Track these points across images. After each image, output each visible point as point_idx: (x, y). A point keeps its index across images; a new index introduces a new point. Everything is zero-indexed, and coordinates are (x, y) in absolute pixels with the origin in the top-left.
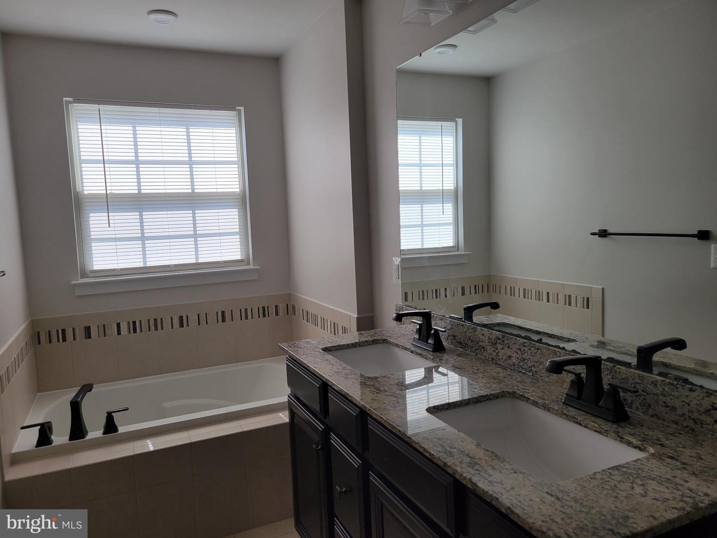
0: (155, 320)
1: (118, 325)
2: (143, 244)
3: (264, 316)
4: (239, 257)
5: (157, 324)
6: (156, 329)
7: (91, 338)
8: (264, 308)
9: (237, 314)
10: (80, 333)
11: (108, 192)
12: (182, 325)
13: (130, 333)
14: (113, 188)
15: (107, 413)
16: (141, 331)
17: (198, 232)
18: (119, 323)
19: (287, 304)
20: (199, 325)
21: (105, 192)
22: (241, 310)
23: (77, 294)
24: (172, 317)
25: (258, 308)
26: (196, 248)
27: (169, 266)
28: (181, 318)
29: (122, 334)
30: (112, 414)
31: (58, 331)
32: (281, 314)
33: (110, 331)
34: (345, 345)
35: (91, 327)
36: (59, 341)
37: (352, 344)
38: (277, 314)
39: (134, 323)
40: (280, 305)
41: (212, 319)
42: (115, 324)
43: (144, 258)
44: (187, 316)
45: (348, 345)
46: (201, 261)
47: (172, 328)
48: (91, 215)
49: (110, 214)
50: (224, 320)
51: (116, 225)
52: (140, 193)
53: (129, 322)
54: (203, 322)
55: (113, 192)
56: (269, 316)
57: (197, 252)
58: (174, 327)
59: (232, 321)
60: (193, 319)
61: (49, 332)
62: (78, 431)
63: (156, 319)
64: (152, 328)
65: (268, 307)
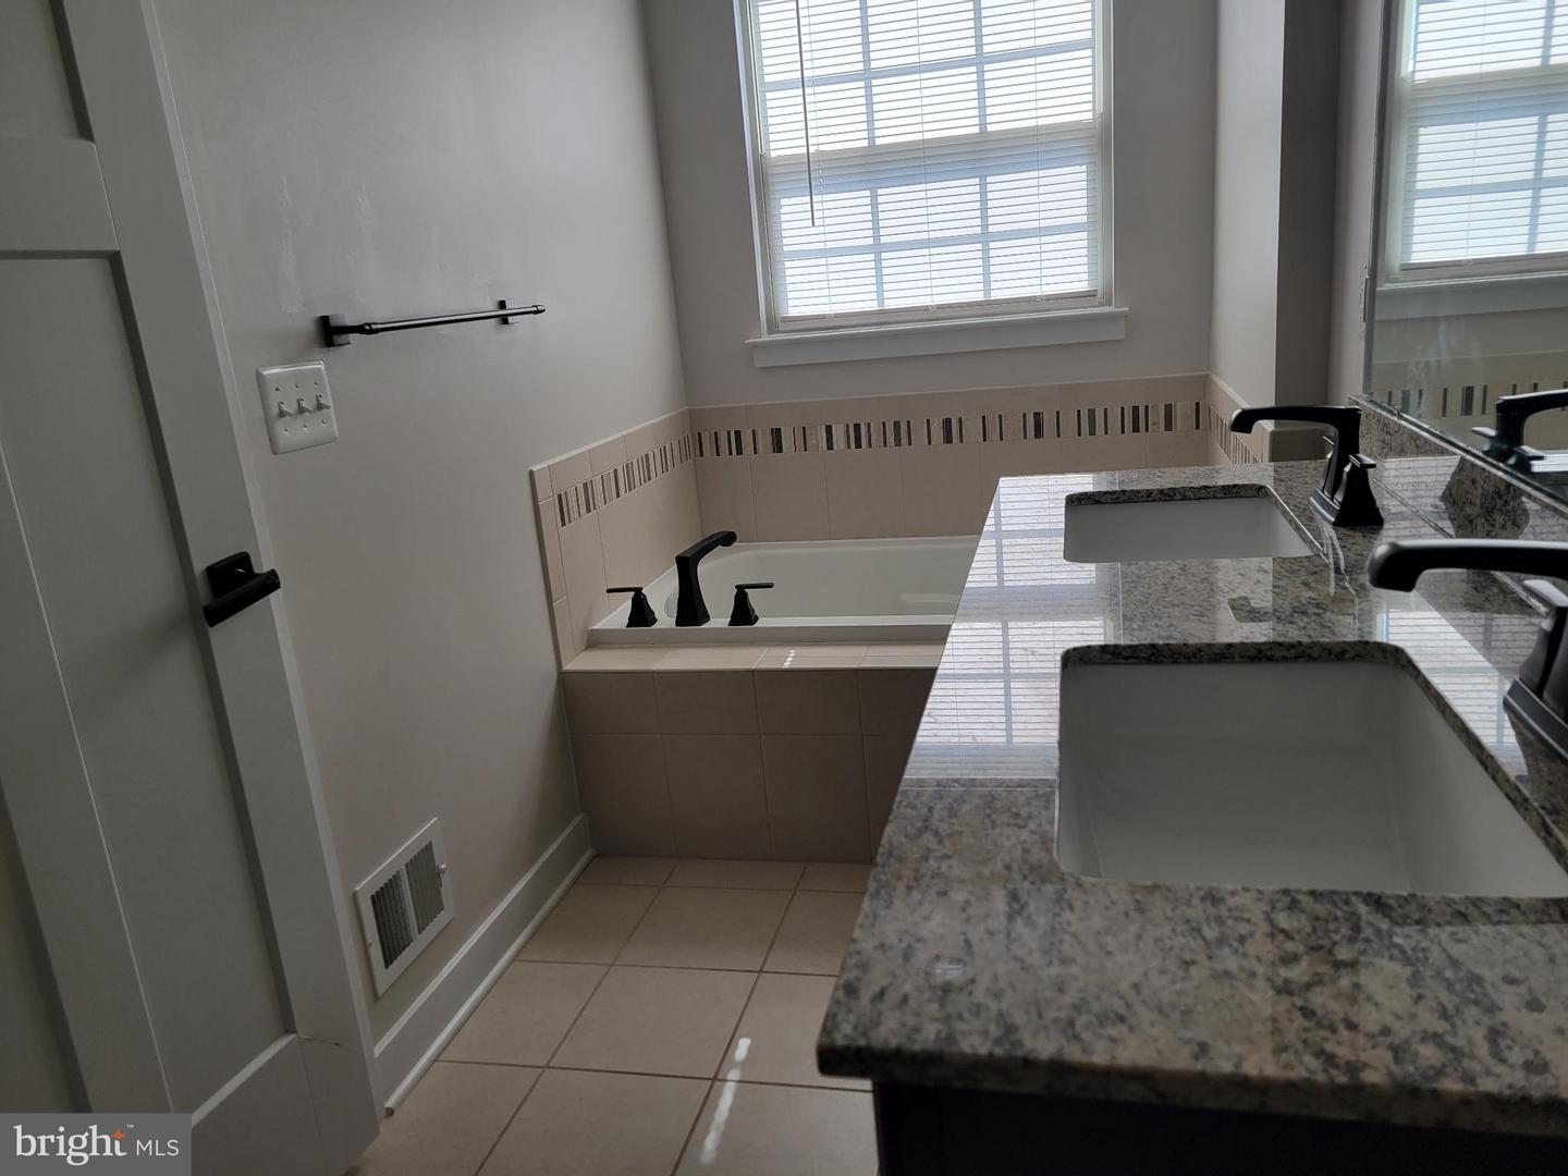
0: (897, 425)
1: (829, 429)
2: (878, 261)
3: (1136, 429)
4: (1083, 286)
5: (900, 433)
6: (898, 442)
7: (781, 451)
8: (1135, 409)
9: (1068, 421)
10: (765, 441)
11: (812, 150)
12: (948, 439)
13: (849, 447)
14: (822, 140)
15: (737, 587)
16: (870, 446)
17: (991, 229)
18: (830, 426)
19: (1197, 404)
20: (985, 440)
21: (804, 150)
22: (1079, 411)
23: (758, 364)
24: (928, 420)
25: (1123, 408)
26: (986, 266)
27: (926, 309)
28: (947, 423)
29: (835, 447)
30: (747, 590)
31: (729, 433)
32: (1179, 428)
33: (815, 441)
34: (1138, 492)
35: (782, 431)
36: (731, 454)
37: (1161, 492)
38: (1168, 427)
39: (857, 427)
40: (1179, 404)
41: (1013, 426)
42: (824, 427)
43: (880, 292)
44: (960, 419)
45: (1149, 493)
46: (995, 295)
47: (930, 443)
48: (783, 202)
49: (814, 197)
50: (1039, 433)
51: (827, 221)
52: (872, 145)
53: (848, 426)
54: (993, 434)
55: (822, 148)
56: (1147, 430)
57: (987, 274)
58: (933, 442)
59: (1059, 436)
60: (973, 428)
61: (716, 433)
62: (691, 609)
63: (899, 422)
64: (891, 439)
65: (1147, 407)
